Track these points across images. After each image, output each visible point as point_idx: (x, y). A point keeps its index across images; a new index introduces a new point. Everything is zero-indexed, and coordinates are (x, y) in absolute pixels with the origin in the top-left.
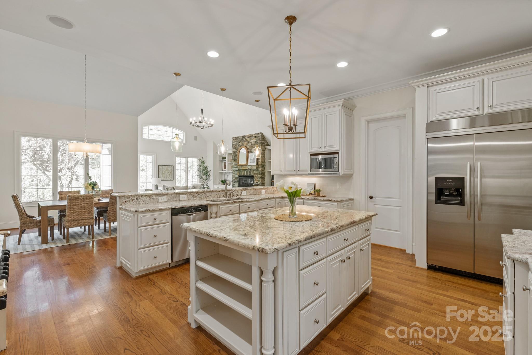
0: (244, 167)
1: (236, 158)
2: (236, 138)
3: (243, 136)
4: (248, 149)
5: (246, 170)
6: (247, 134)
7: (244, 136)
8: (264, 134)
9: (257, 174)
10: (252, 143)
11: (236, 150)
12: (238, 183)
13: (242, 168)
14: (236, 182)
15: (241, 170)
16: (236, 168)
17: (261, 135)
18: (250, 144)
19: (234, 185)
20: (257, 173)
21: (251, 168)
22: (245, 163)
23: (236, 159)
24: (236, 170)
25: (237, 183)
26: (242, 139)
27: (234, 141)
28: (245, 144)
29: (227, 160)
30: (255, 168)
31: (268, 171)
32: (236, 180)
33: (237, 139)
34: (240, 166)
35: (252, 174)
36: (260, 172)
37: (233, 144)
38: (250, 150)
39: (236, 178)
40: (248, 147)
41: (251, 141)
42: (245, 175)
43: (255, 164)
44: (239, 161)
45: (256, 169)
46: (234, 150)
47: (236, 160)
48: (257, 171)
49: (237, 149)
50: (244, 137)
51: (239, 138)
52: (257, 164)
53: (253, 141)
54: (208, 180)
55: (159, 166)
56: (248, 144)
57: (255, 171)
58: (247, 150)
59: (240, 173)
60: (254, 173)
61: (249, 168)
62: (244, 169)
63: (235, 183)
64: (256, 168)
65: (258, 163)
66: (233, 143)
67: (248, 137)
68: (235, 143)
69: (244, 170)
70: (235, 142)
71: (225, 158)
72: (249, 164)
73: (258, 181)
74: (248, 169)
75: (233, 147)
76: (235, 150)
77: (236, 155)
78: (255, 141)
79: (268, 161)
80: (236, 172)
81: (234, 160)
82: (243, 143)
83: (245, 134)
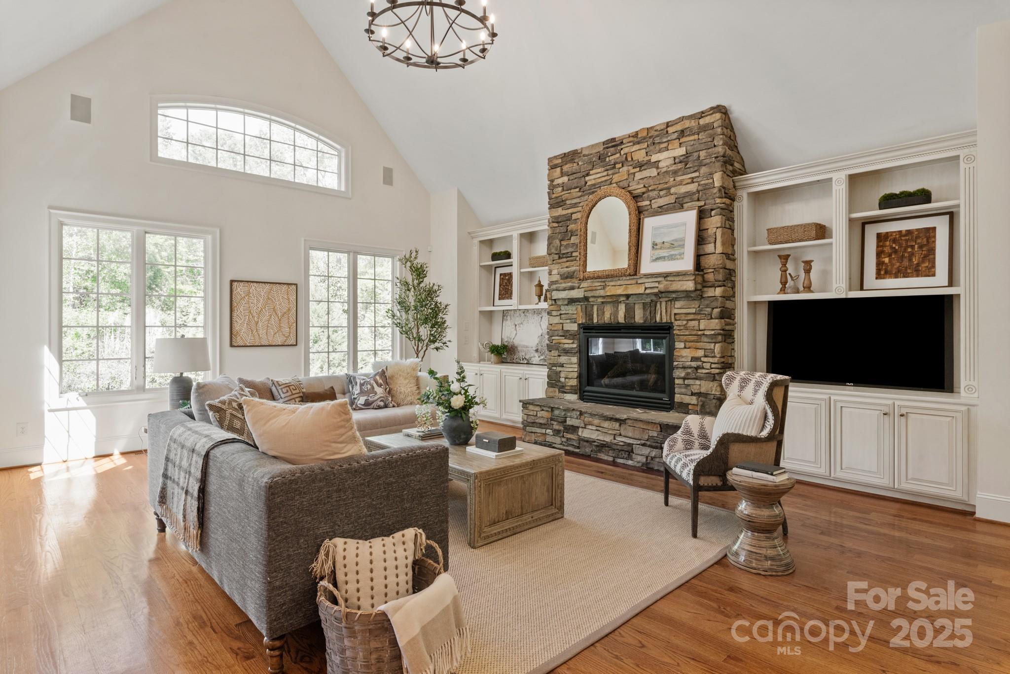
0: (619, 283)
1: (567, 246)
2: (571, 156)
3: (604, 143)
4: (636, 198)
5: (628, 296)
6: (632, 130)
7: (613, 140)
8: (738, 112)
9: (692, 317)
10: (661, 165)
11: (570, 211)
12: (580, 360)
13: (604, 288)
14: (567, 352)
15: (600, 300)
16: (572, 288)
17: (718, 116)
18: (653, 172)
19: (559, 369)
20: (693, 311)
21: (661, 287)
22: (623, 263)
23: (570, 250)
24: (572, 301)
25: (575, 360)
26: (601, 157)
27: (558, 170)
28: (616, 178)
29: (515, 259)
30: (689, 285)
31: (749, 303)
32: (566, 346)
33: (572, 161)
34: (593, 278)
35: (662, 316)
36: (714, 304)
37: (552, 187)
38: (647, 203)
39: (566, 334)
40: (638, 188)
41: (654, 158)
42: (621, 319)
43: (687, 264)
44: (586, 257)
45: (696, 290)
46: (560, 212)
47: (569, 256)
48: (696, 304)
49: (575, 205)
50: (613, 144)
51: (585, 152)
52: (698, 266)
53: (665, 158)
54: (437, 345)
55: (232, 282)
56: (638, 176)
57: (678, 304)
58: (632, 203)
59: (589, 315)
60: (676, 311)
61: (647, 285)
62: (620, 291)
63: (563, 359)
64: (696, 283)
65: (702, 258)
66: (552, 181)
67: (638, 143)
68: (565, 179)
69: (615, 300)
70: (563, 174)
71: (508, 255)
72: (647, 266)
73: (700, 353)
74: (641, 290)
75: (550, 199)
76: (565, 212)
77: (567, 234)
78: (682, 151)
79: (749, 252)
80: (571, 309)
81: (556, 257)
82: (605, 173)
83: (618, 132)
